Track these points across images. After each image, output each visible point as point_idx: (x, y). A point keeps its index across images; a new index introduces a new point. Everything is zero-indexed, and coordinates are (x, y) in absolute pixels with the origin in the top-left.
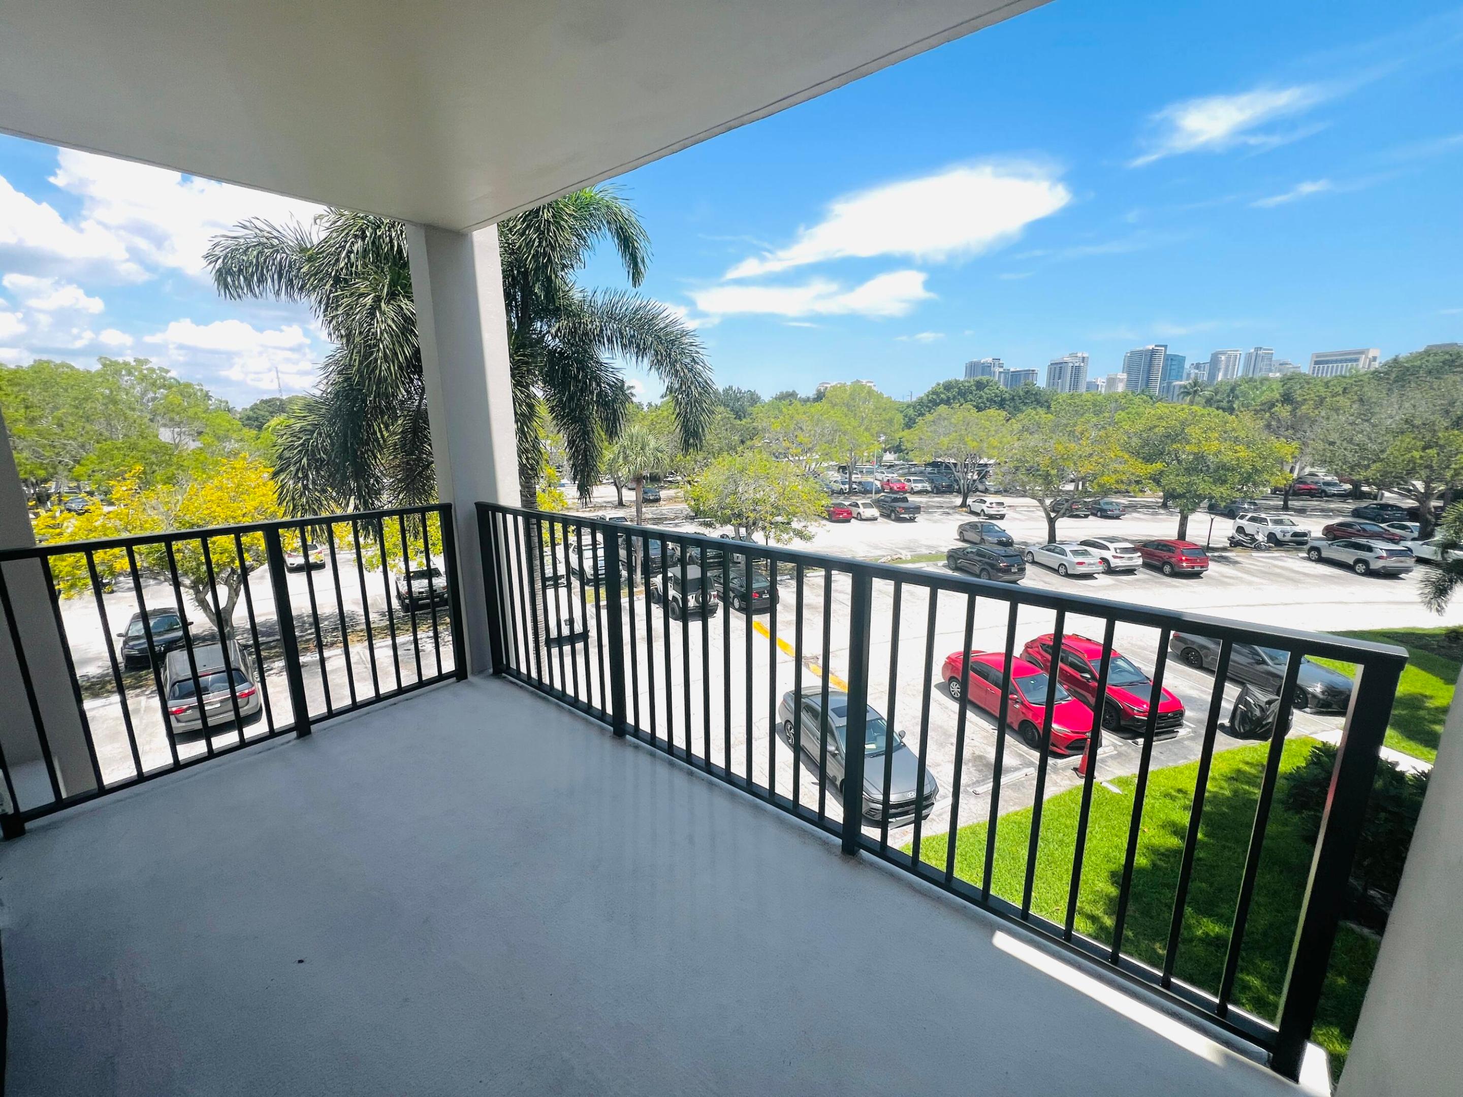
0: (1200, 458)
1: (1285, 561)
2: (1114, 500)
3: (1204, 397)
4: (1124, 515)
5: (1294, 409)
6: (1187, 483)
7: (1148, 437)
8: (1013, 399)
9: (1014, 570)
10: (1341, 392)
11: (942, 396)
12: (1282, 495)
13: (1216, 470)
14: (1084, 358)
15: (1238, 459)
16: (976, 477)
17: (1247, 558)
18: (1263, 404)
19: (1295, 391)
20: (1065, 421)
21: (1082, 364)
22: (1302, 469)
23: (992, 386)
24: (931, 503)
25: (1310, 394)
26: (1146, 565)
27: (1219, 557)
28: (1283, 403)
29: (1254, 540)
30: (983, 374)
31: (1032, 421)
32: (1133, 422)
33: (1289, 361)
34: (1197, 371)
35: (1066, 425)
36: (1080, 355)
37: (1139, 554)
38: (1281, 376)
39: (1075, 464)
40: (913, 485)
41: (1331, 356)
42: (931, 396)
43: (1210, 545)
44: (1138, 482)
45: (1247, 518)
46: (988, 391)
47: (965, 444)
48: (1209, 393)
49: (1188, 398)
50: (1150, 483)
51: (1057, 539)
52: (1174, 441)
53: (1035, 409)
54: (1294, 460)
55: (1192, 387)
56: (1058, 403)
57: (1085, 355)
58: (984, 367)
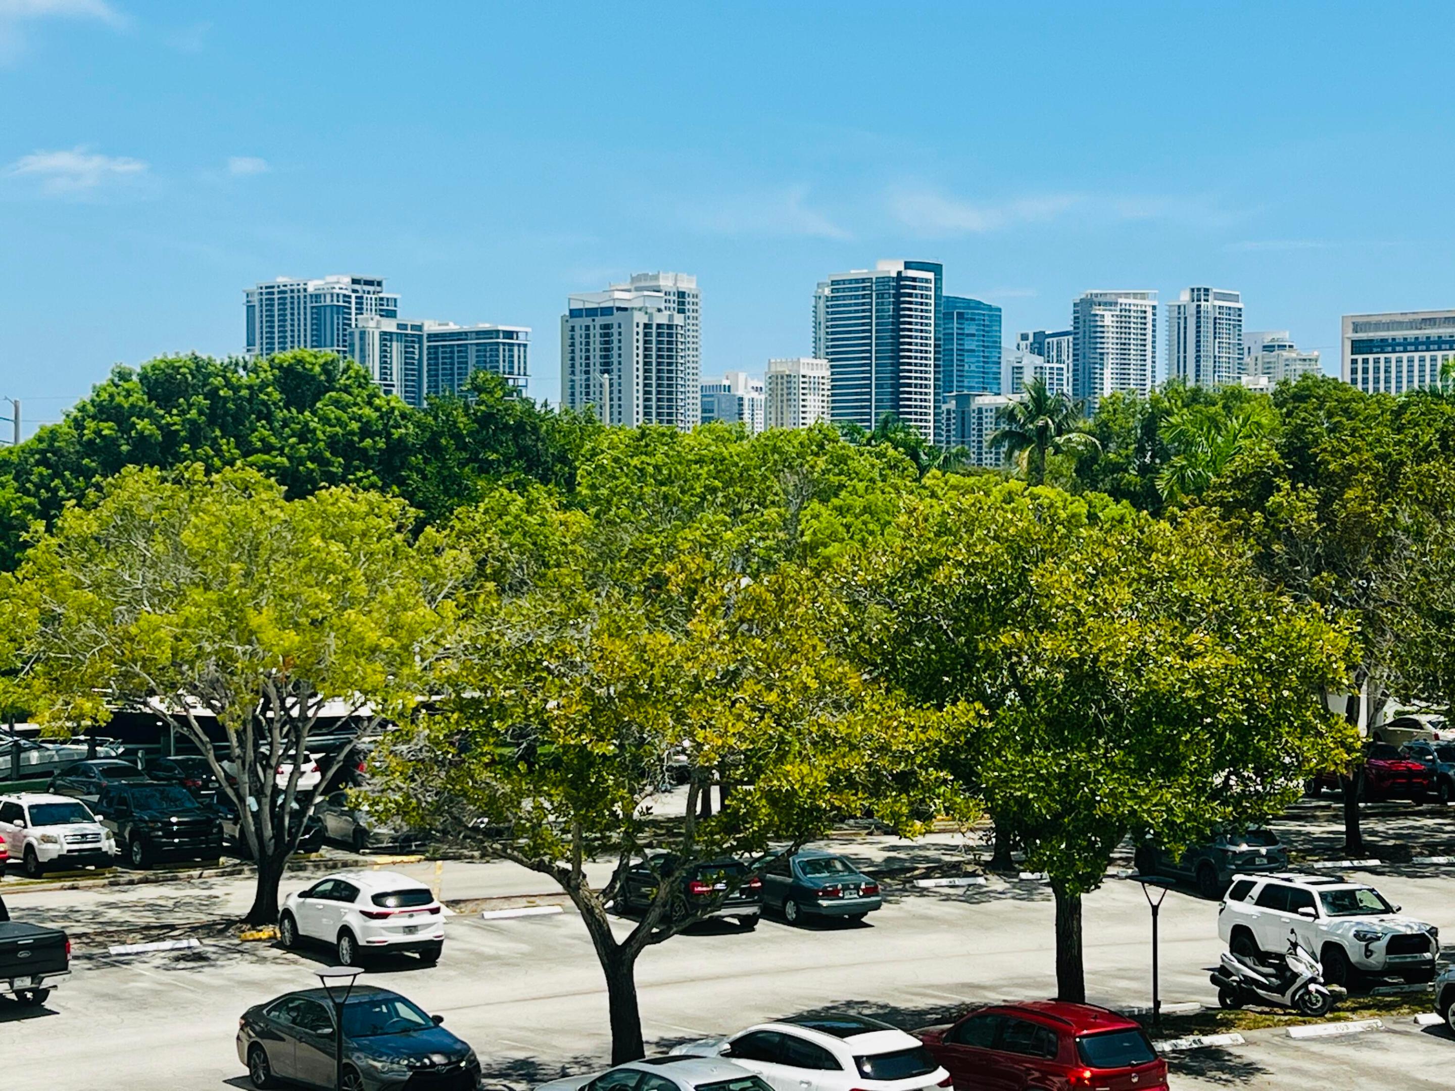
1: (1383, 1049)
2: (836, 849)
3: (1071, 453)
4: (876, 906)
5: (1326, 501)
6: (1059, 777)
7: (917, 601)
8: (432, 447)
10: (1435, 446)
11: (142, 425)
12: (1336, 798)
13: (1142, 725)
14: (681, 294)
15: (1199, 679)
16: (310, 779)
17: (1277, 1047)
18: (1238, 483)
19: (1317, 438)
20: (628, 539)
21: (679, 319)
22: (1377, 706)
23: (346, 389)
24: (113, 914)
25: (1356, 450)
27: (1194, 1053)
28: (1292, 476)
29: (1287, 977)
30: (318, 342)
31: (516, 536)
32: (864, 543)
33: (1285, 336)
34: (1039, 361)
35: (639, 554)
36: (667, 282)
37: (941, 1074)
38: (1273, 387)
39: (680, 717)
40: (34, 833)
41: (1389, 326)
42: (91, 425)
43: (1163, 1009)
44: (905, 781)
45: (1256, 892)
46: (333, 413)
47: (249, 636)
48: (1083, 438)
49: (1023, 456)
50: (945, 782)
51: (648, 1034)
52: (1000, 620)
53: (521, 487)
54: (1353, 675)
55: (1032, 418)
56: (601, 468)
57: (687, 285)
58: (318, 312)
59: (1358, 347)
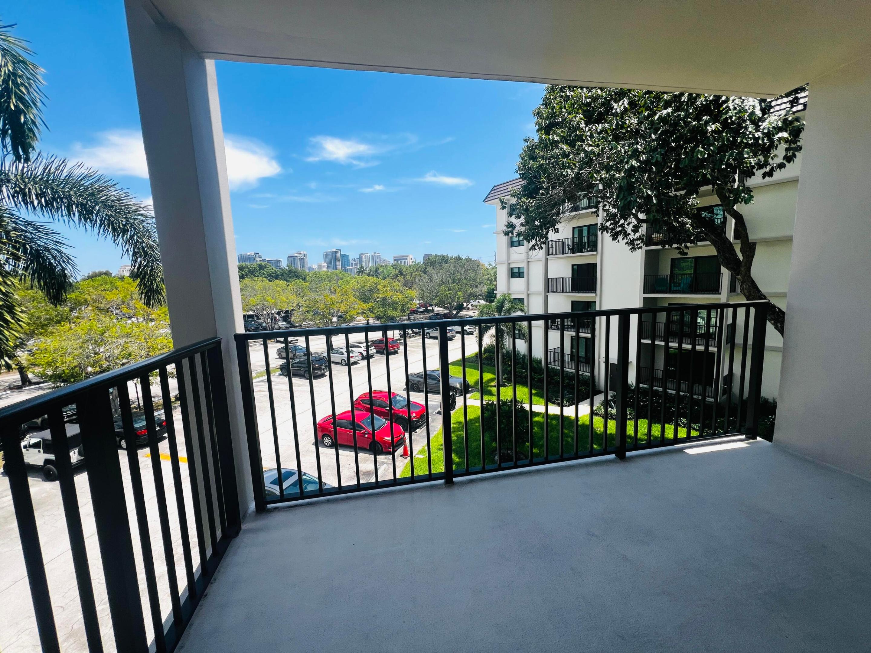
0: (384, 299)
5: (404, 277)
7: (363, 291)
8: (282, 275)
9: (323, 367)
21: (304, 258)
23: (265, 268)
26: (378, 352)
33: (386, 259)
36: (302, 253)
37: (374, 347)
38: (390, 264)
43: (395, 338)
46: (267, 271)
47: (267, 301)
48: (368, 271)
52: (374, 292)
53: (297, 280)
55: (361, 269)
56: (310, 276)
57: (305, 253)
58: (249, 258)
59: (395, 260)
